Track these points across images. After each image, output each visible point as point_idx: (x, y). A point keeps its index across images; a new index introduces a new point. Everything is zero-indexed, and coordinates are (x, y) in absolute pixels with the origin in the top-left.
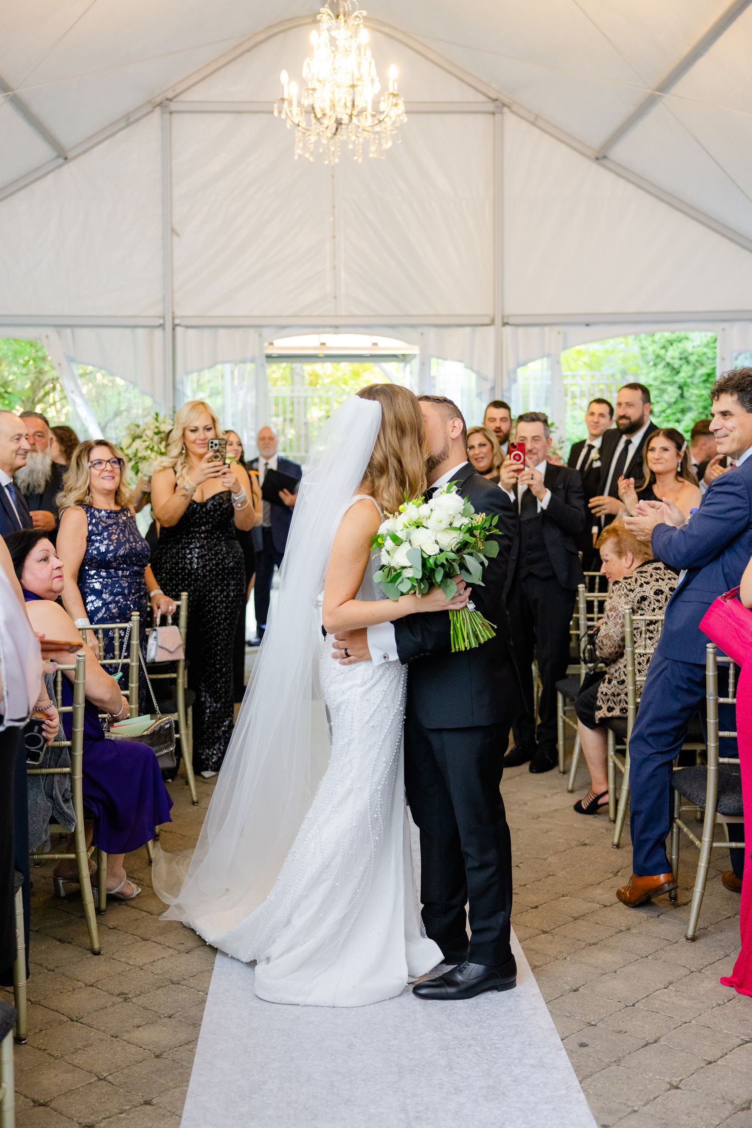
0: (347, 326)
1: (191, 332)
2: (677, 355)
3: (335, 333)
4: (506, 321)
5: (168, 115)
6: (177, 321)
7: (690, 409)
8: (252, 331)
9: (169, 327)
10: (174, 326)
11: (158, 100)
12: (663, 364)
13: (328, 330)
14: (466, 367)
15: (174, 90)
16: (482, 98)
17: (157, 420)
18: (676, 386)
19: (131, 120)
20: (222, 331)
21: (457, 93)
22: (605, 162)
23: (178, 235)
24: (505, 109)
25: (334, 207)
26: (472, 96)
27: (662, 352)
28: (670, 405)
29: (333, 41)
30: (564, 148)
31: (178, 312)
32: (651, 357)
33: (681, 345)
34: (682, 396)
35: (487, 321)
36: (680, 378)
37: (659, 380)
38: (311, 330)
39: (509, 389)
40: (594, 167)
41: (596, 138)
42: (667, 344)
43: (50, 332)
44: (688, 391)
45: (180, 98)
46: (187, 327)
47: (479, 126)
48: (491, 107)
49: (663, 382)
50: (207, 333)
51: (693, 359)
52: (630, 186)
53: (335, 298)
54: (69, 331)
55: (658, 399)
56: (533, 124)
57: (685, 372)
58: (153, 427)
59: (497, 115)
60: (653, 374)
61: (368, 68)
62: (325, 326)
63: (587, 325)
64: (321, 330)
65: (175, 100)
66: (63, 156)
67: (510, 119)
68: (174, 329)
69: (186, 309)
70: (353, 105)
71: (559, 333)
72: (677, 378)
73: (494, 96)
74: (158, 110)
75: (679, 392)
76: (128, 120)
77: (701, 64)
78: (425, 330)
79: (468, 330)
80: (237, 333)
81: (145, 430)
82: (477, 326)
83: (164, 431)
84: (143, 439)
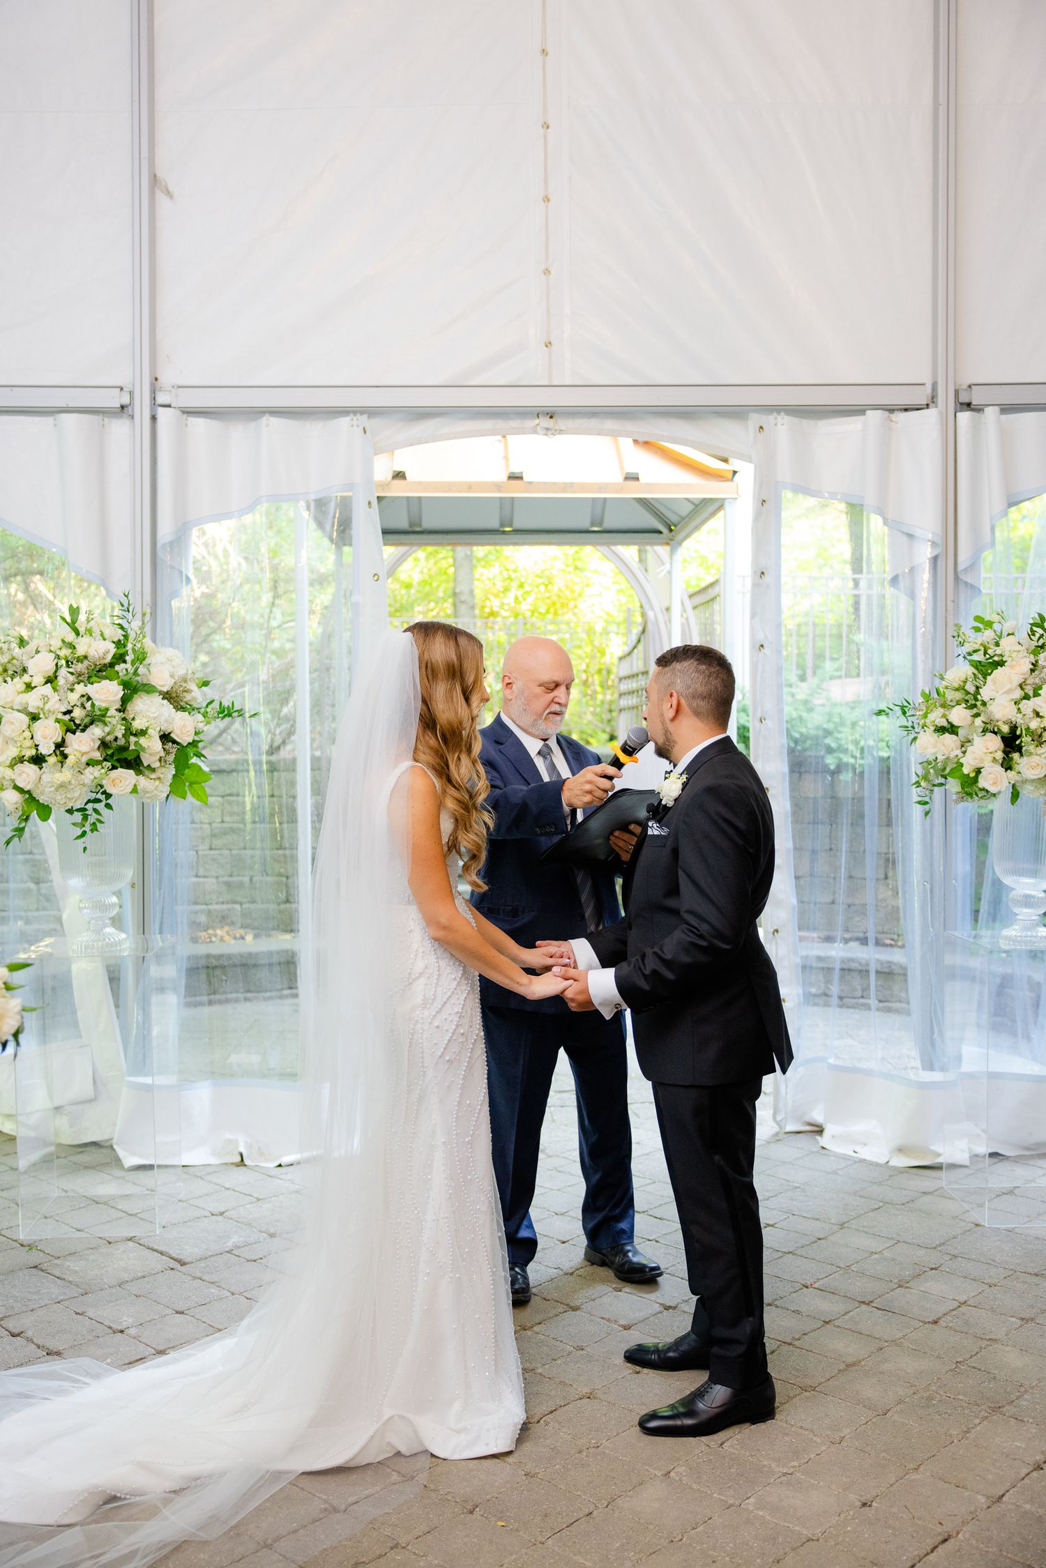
0: (574, 413)
1: (199, 425)
4: (964, 398)
6: (161, 399)
8: (345, 421)
9: (142, 410)
10: (156, 409)
13: (530, 423)
17: (72, 626)
20: (274, 420)
23: (168, 193)
25: (546, 125)
31: (168, 377)
35: (924, 402)
39: (973, 566)
46: (189, 412)
50: (239, 432)
53: (548, 344)
58: (58, 644)
62: (522, 412)
64: (514, 424)
68: (154, 418)
69: (183, 370)
78: (768, 420)
79: (874, 416)
80: (314, 430)
81: (37, 652)
82: (891, 410)
83: (86, 657)
84: (26, 678)
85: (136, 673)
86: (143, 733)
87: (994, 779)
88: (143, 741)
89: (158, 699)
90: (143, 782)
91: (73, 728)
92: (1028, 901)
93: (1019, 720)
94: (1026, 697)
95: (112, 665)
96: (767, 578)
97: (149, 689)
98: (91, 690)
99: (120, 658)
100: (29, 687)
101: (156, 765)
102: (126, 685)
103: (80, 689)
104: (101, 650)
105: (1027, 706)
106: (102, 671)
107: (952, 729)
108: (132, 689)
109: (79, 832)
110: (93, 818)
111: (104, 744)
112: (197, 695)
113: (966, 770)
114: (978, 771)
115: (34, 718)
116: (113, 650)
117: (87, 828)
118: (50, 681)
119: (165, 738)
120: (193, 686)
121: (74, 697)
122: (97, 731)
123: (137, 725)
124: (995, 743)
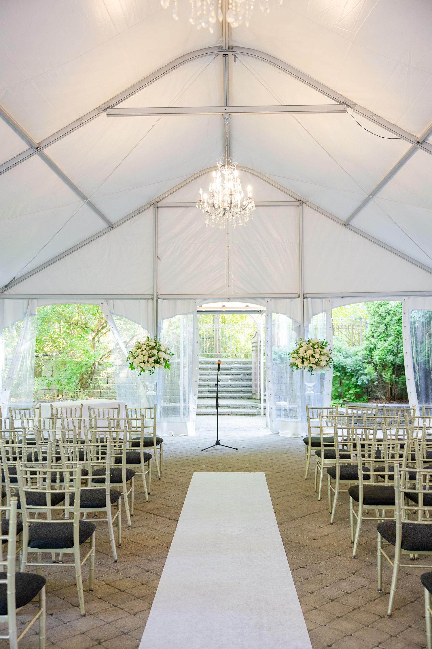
0: (233, 298)
1: (165, 301)
2: (384, 311)
3: (229, 302)
4: (305, 296)
5: (157, 208)
6: (158, 297)
7: (390, 335)
8: (192, 300)
9: (155, 299)
10: (158, 299)
11: (152, 202)
12: (378, 314)
13: (225, 300)
14: (287, 316)
15: (159, 198)
16: (293, 200)
17: (148, 340)
18: (384, 324)
19: (140, 211)
20: (178, 301)
21: (282, 197)
22: (349, 226)
23: (160, 259)
24: (304, 204)
25: (228, 247)
26: (289, 199)
27: (377, 309)
28: (381, 333)
29: (223, 176)
30: (330, 220)
31: (159, 293)
32: (372, 312)
33: (385, 306)
34: (387, 329)
35: (298, 297)
36: (385, 321)
37: (376, 322)
38: (218, 300)
39: (307, 327)
40: (344, 229)
41: (344, 217)
42: (380, 306)
43: (104, 301)
44: (389, 327)
45: (162, 201)
46: (163, 299)
47: (293, 211)
48: (297, 203)
49: (378, 323)
50: (172, 301)
51: (391, 312)
52: (360, 237)
53: (229, 286)
54: (112, 301)
55: (376, 331)
56: (316, 210)
57: (388, 318)
58: (146, 343)
59: (300, 207)
60: (373, 319)
61: (238, 187)
62: (224, 298)
63: (342, 298)
64: (223, 300)
65: (159, 202)
66: (112, 227)
67: (306, 209)
68: (157, 300)
69: (162, 291)
70: (231, 203)
71: (329, 301)
72: (384, 321)
73: (299, 199)
74: (152, 206)
75: (386, 327)
76: (139, 211)
77: (390, 183)
78: (269, 300)
79: (288, 300)
80: (185, 302)
81: (142, 345)
82: (292, 298)
83: (151, 346)
84: (141, 349)
85: (159, 348)
86: (161, 358)
87: (300, 366)
88: (161, 359)
89: (162, 352)
90: (161, 366)
91: (150, 357)
92: (310, 387)
93: (304, 356)
94: (306, 352)
95: (155, 347)
96: (269, 329)
97: (161, 351)
98: (152, 351)
99: (156, 346)
100: (142, 351)
101: (162, 363)
102: (157, 350)
103: (151, 351)
104: (153, 344)
105: (305, 354)
106: (153, 348)
107: (295, 358)
108: (159, 351)
109: (150, 374)
110: (152, 372)
111: (154, 360)
112: (168, 352)
113: (296, 364)
114: (298, 365)
115: (144, 356)
116: (155, 344)
117: (151, 373)
118: (145, 349)
119: (164, 359)
120: (167, 350)
121: (150, 352)
122: (154, 358)
123: (160, 357)
124: (300, 360)
